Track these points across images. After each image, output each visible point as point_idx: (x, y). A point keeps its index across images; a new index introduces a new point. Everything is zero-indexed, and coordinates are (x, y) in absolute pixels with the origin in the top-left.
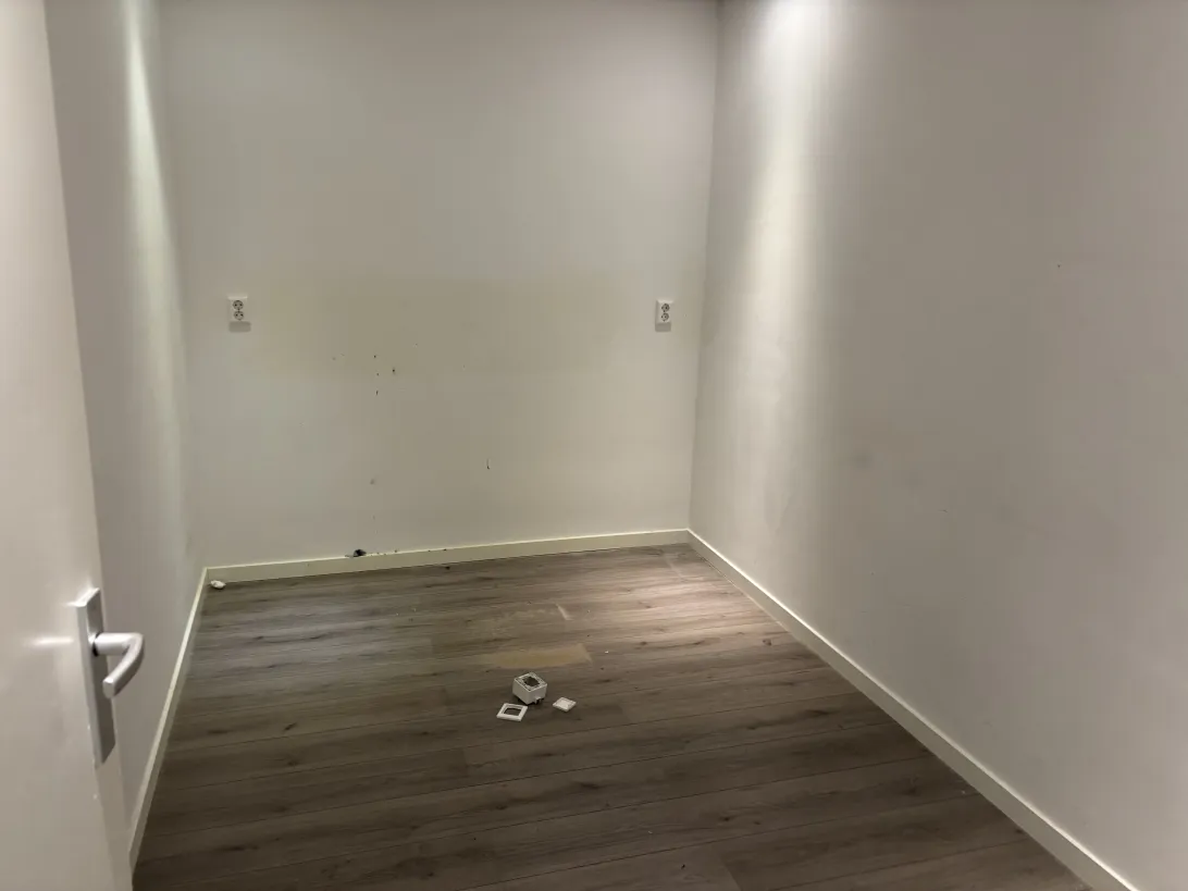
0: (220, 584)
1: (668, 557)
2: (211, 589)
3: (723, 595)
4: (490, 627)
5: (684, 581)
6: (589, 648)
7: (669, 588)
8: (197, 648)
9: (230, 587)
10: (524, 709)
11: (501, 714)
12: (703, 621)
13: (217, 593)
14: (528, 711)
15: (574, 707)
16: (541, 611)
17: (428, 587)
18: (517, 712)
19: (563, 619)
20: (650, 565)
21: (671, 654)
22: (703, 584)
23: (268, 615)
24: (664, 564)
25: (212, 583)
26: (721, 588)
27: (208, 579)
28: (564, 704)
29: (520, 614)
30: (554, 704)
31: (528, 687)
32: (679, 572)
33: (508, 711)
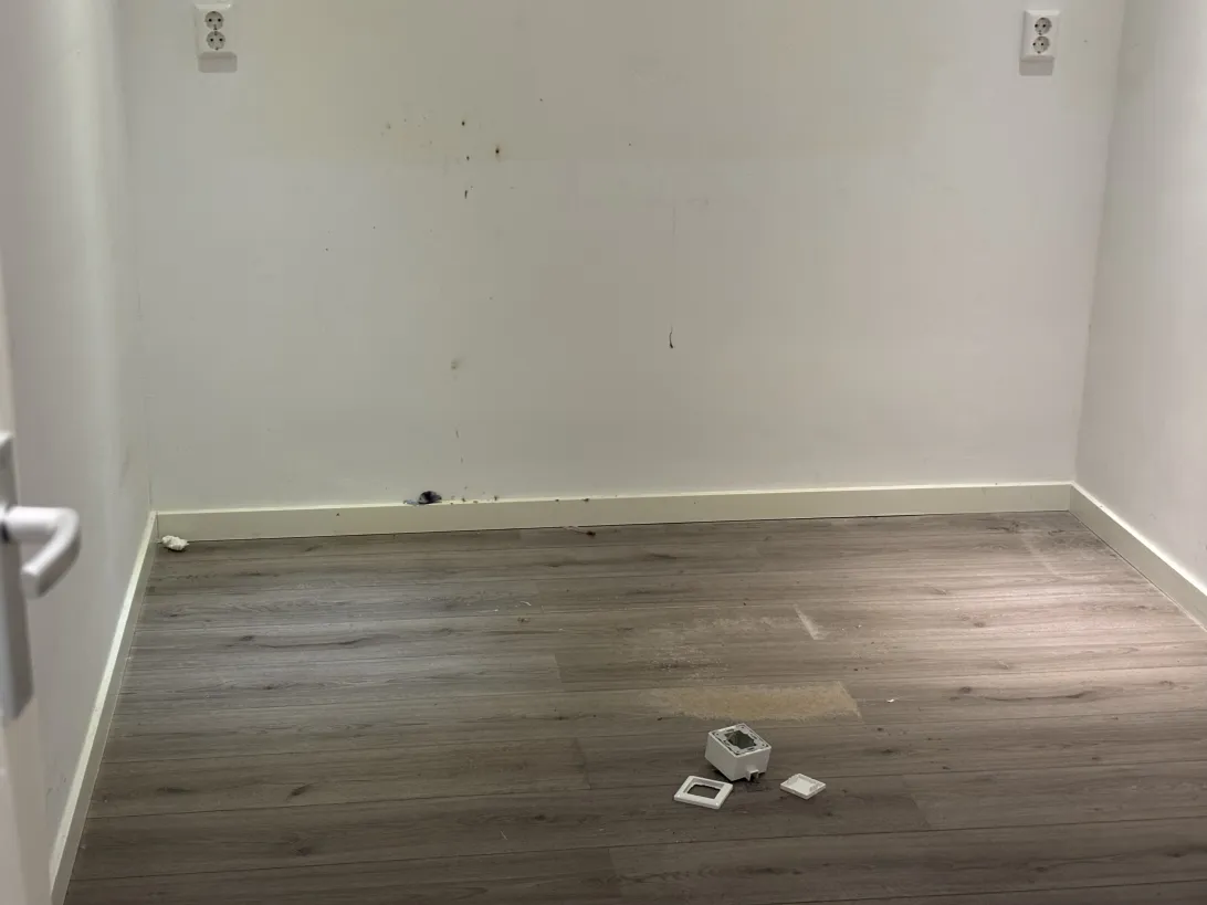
0: (179, 543)
1: (1027, 534)
2: (162, 551)
3: (1137, 610)
4: (666, 641)
5: (1057, 581)
6: (854, 693)
7: (1024, 592)
8: (140, 648)
9: (193, 548)
10: (726, 788)
11: (681, 795)
12: (1088, 656)
13: (173, 558)
14: (732, 792)
15: (823, 791)
16: (765, 620)
17: (555, 565)
18: (713, 792)
19: (808, 637)
20: (987, 547)
21: (1019, 712)
22: (1098, 588)
23: (264, 599)
24: (1015, 548)
25: (165, 539)
26: (1132, 598)
27: (157, 533)
28: (802, 785)
29: (723, 624)
30: (784, 784)
31: (736, 749)
32: (1049, 563)
33: (694, 790)
